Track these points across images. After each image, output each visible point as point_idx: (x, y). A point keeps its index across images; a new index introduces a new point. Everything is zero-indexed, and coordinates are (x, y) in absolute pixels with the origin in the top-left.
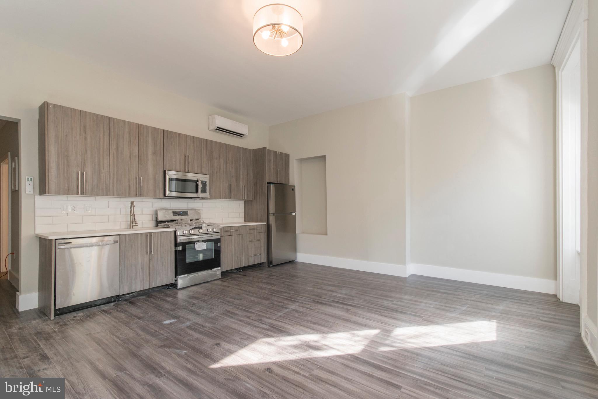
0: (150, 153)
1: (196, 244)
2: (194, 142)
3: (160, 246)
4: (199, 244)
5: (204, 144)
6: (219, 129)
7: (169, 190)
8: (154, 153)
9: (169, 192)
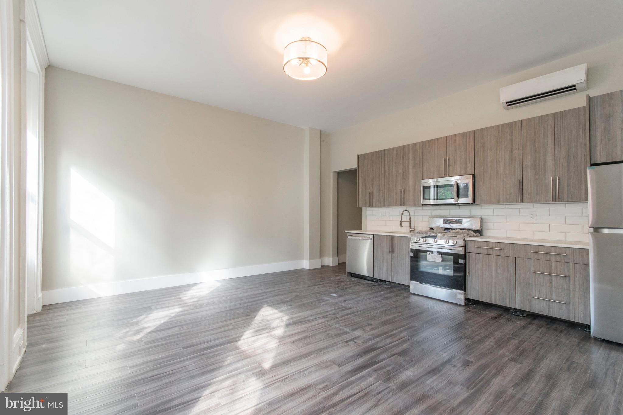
0: (411, 167)
1: (429, 254)
2: (455, 140)
3: (400, 248)
4: (432, 254)
5: (470, 138)
6: (510, 103)
7: (424, 198)
8: (414, 166)
9: (423, 200)
